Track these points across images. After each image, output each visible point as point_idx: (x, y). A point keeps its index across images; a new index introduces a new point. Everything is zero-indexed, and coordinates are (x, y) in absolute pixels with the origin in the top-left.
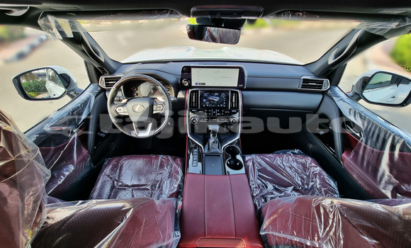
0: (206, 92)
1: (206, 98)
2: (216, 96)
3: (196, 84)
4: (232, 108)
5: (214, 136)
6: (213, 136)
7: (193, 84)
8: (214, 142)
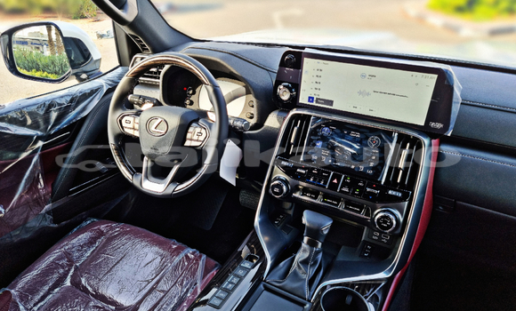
0: (328, 123)
1: (324, 139)
2: (355, 140)
3: (311, 99)
4: (391, 183)
5: (312, 244)
6: (309, 243)
7: (303, 99)
8: (305, 262)
